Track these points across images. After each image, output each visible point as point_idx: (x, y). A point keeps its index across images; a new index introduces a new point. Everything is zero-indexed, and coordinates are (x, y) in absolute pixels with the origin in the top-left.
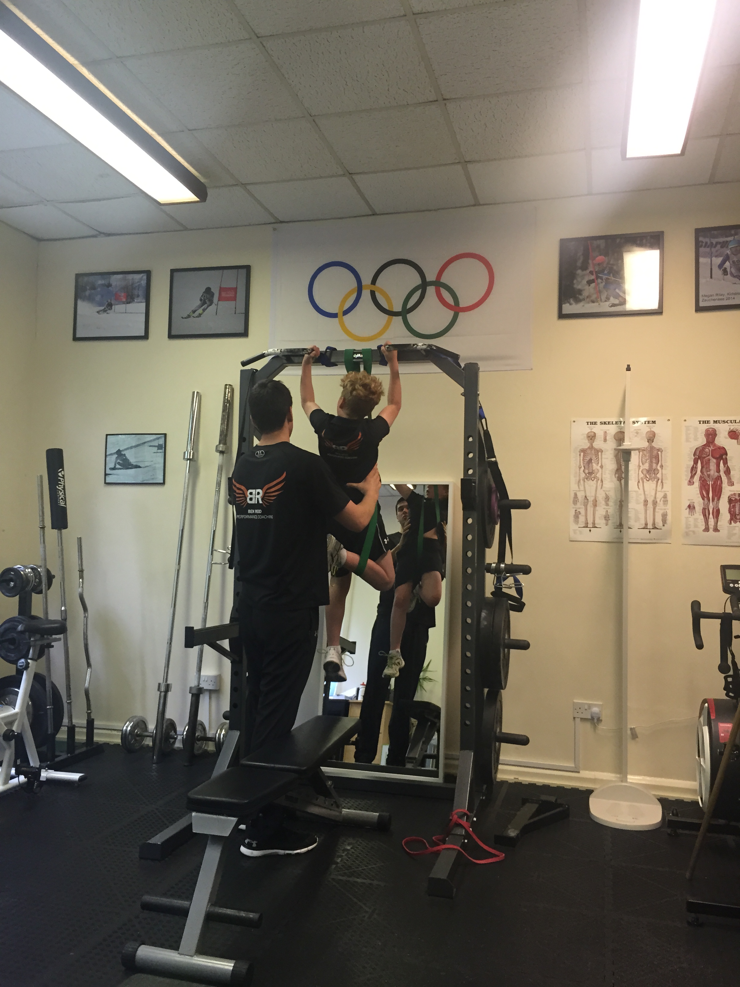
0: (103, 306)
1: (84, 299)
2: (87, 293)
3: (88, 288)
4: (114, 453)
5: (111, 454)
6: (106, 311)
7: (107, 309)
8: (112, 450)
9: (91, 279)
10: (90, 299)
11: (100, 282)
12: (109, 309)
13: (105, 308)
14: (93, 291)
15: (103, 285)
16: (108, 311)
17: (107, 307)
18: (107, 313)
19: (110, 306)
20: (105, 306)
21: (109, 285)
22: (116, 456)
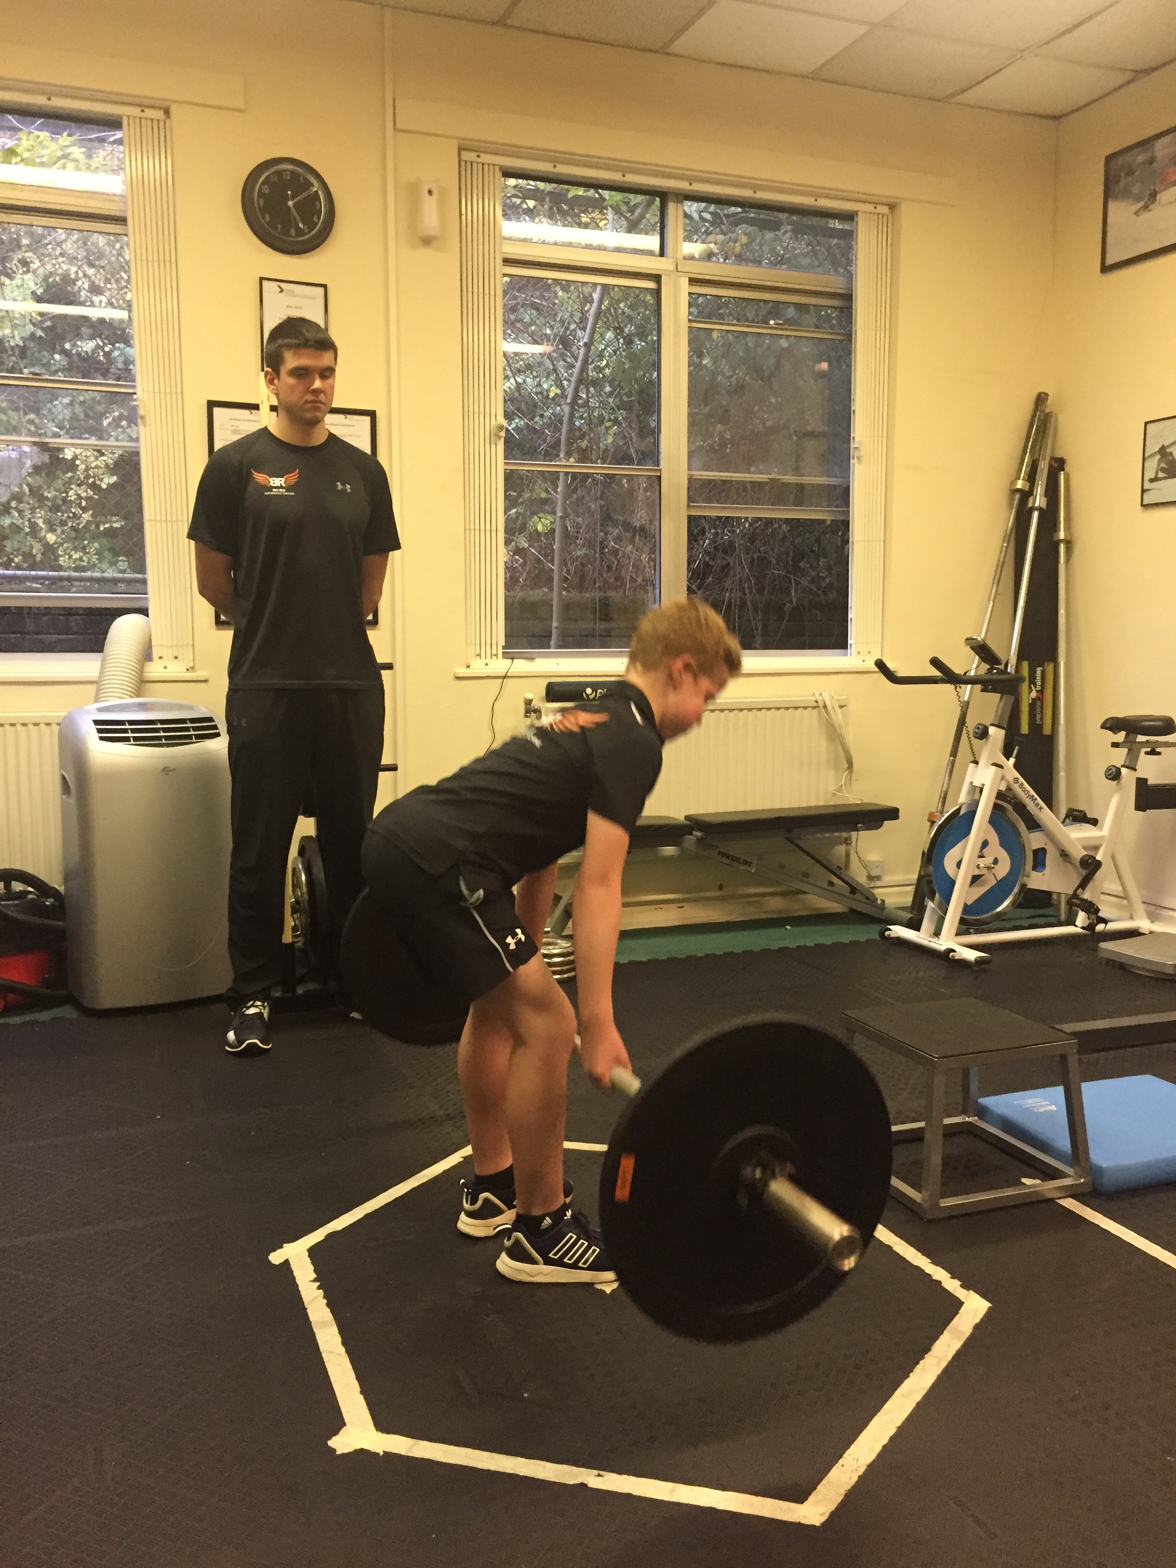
0: (1143, 200)
1: (1116, 198)
2: (1122, 184)
3: (1122, 175)
4: (1156, 453)
5: (1152, 455)
6: (1148, 206)
7: (1148, 203)
8: (1153, 447)
9: (1128, 157)
10: (1126, 194)
11: (1140, 159)
12: (1153, 203)
13: (1146, 202)
14: (1130, 179)
15: (1143, 164)
16: (1151, 207)
17: (1149, 200)
18: (1150, 211)
19: (1153, 196)
20: (1146, 199)
21: (1152, 161)
22: (1158, 457)
